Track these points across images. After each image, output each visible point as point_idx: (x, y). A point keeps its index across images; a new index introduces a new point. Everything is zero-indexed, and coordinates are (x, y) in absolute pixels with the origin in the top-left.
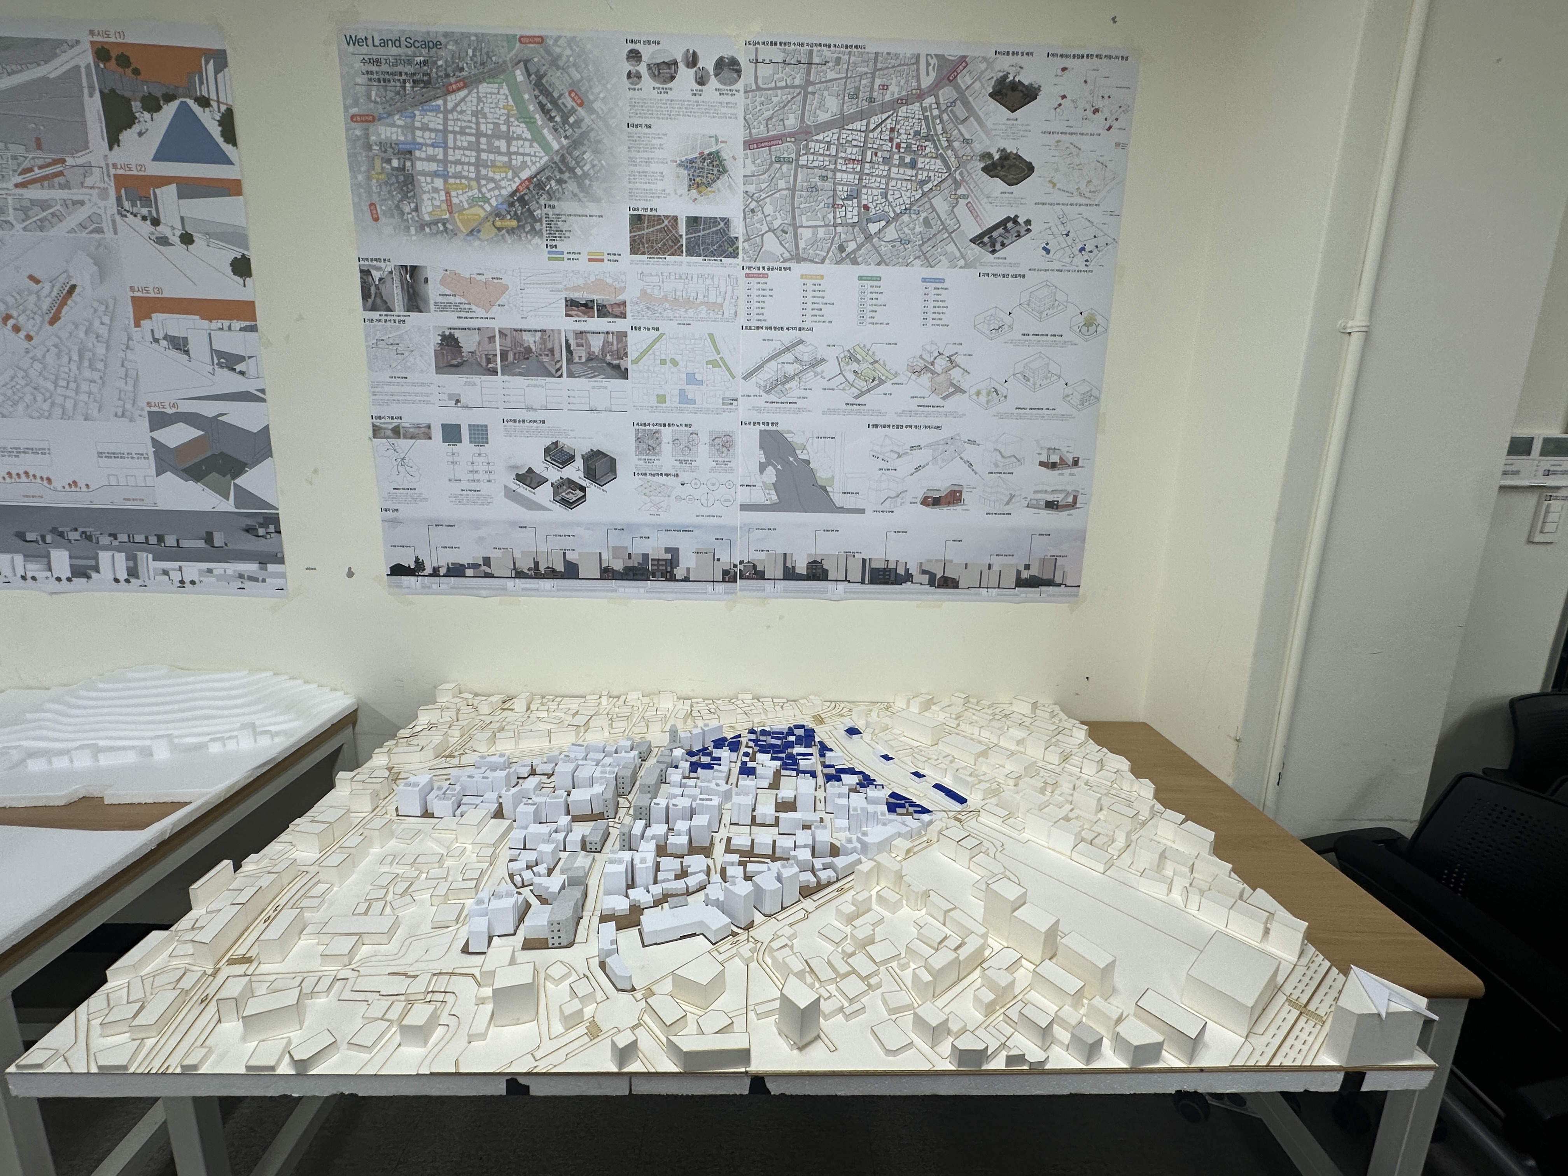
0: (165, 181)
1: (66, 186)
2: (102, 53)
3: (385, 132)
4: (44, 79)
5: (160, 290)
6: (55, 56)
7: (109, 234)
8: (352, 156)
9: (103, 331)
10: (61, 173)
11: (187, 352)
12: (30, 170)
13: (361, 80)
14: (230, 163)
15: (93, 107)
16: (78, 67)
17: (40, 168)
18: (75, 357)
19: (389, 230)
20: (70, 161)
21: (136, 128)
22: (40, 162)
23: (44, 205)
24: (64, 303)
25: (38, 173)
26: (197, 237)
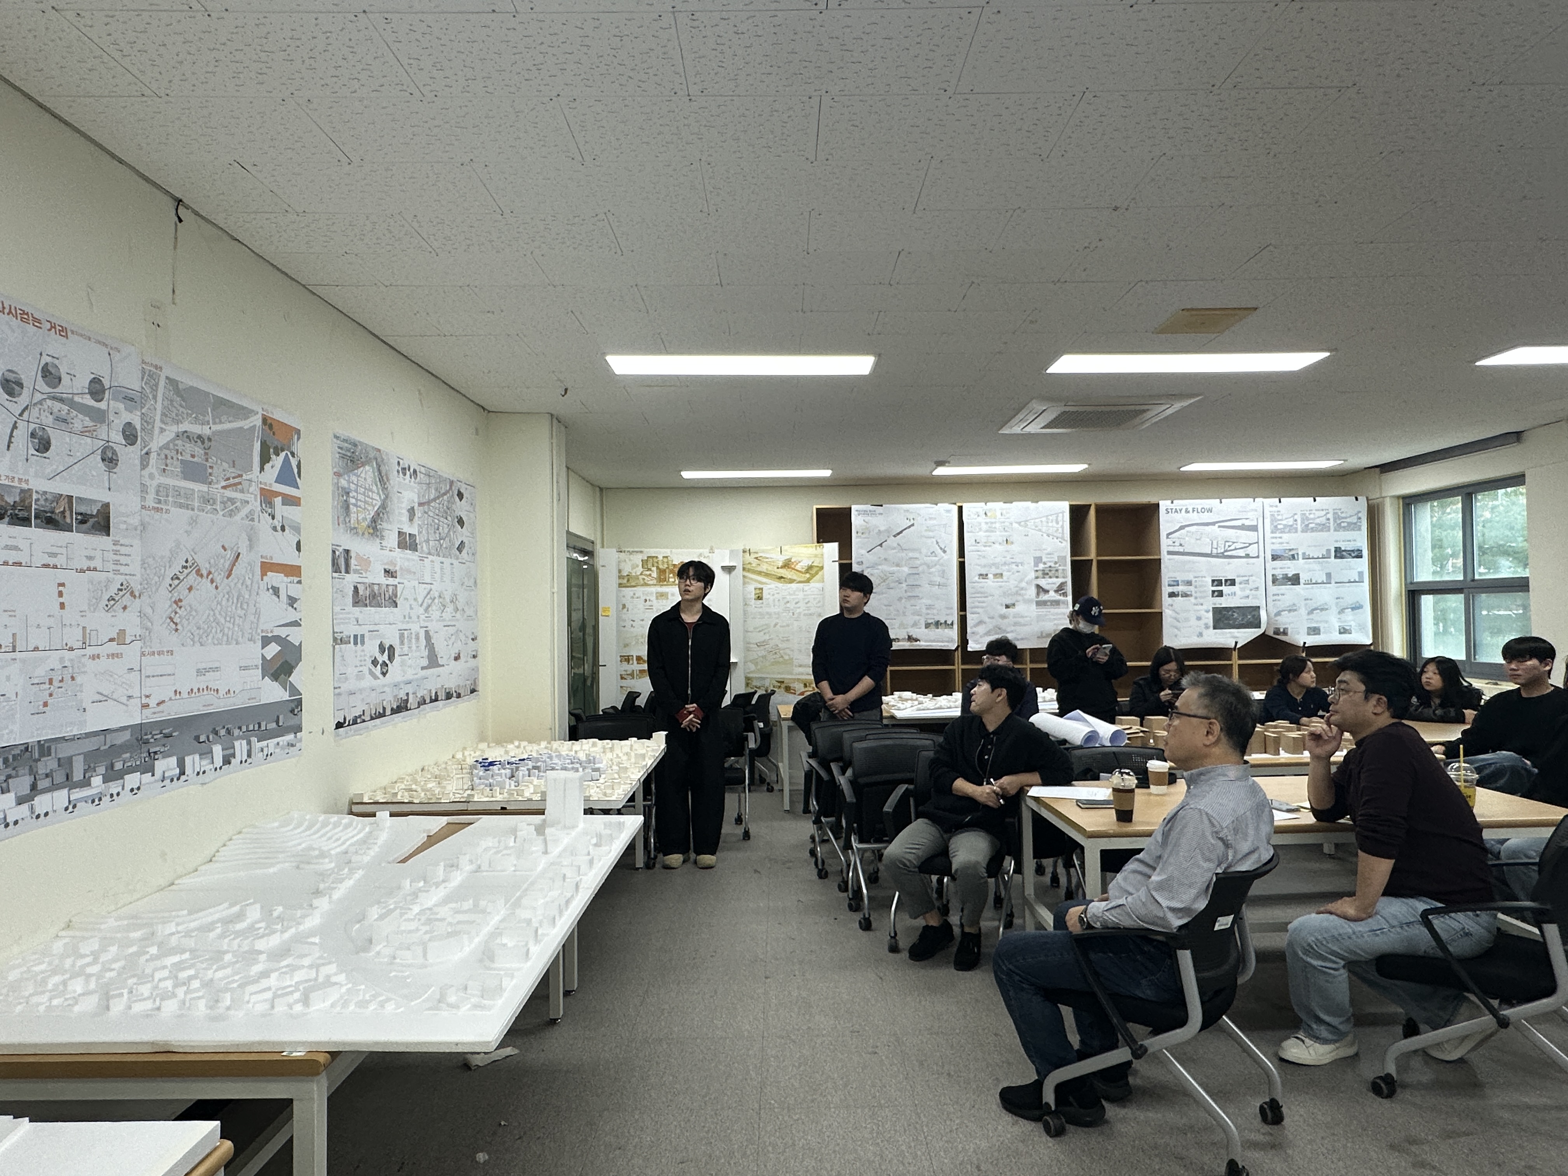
0: (278, 494)
1: (242, 491)
2: (265, 420)
3: (343, 482)
4: (241, 428)
5: (271, 558)
6: (248, 417)
7: (256, 523)
8: (333, 492)
9: (249, 582)
10: (240, 483)
11: (278, 597)
12: (228, 479)
13: (337, 456)
14: (298, 488)
15: (257, 446)
16: (255, 426)
17: (234, 478)
18: (235, 601)
19: (342, 530)
20: (244, 477)
21: (271, 463)
22: (233, 475)
23: (232, 500)
24: (234, 565)
25: (232, 481)
26: (286, 527)
